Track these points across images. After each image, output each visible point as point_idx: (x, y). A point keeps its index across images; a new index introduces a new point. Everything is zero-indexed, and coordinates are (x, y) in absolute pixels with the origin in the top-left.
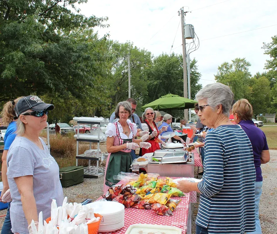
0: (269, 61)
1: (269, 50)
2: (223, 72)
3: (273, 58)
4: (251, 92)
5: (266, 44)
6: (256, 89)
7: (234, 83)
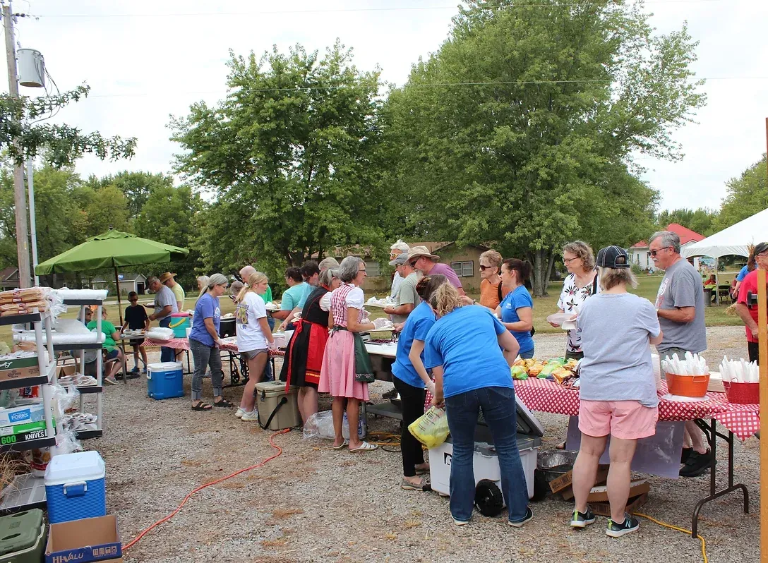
0: (177, 156)
1: (181, 131)
2: (8, 169)
3: (190, 151)
4: (85, 223)
5: (177, 118)
6: (95, 215)
7: (46, 199)
